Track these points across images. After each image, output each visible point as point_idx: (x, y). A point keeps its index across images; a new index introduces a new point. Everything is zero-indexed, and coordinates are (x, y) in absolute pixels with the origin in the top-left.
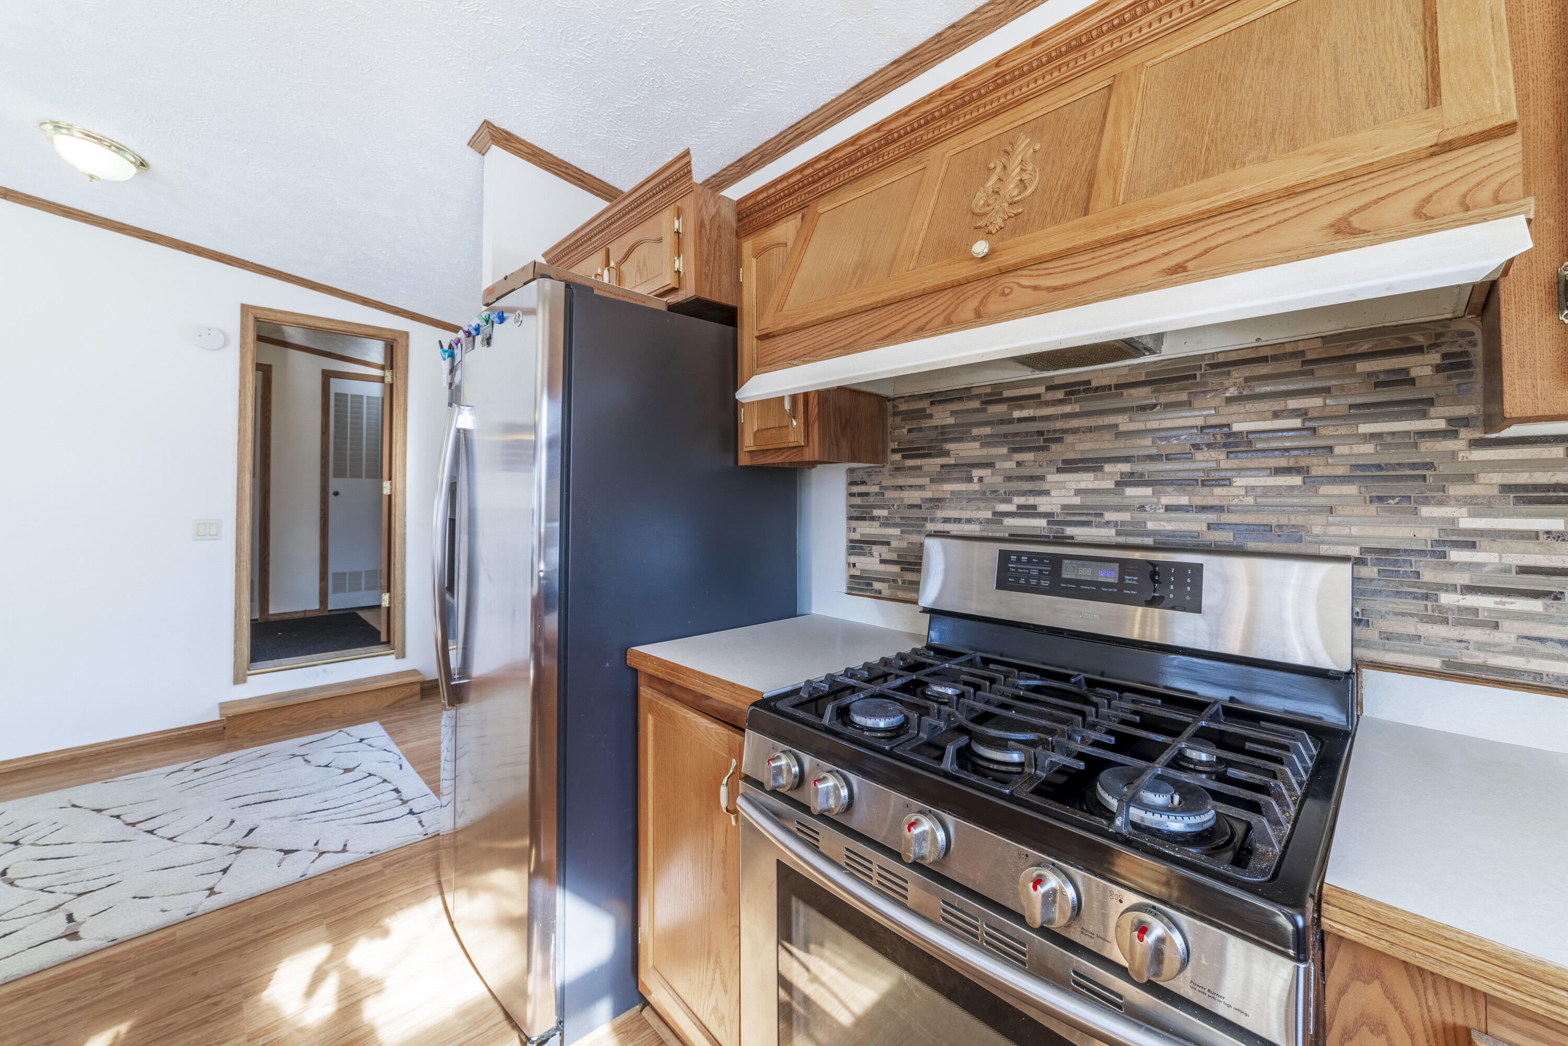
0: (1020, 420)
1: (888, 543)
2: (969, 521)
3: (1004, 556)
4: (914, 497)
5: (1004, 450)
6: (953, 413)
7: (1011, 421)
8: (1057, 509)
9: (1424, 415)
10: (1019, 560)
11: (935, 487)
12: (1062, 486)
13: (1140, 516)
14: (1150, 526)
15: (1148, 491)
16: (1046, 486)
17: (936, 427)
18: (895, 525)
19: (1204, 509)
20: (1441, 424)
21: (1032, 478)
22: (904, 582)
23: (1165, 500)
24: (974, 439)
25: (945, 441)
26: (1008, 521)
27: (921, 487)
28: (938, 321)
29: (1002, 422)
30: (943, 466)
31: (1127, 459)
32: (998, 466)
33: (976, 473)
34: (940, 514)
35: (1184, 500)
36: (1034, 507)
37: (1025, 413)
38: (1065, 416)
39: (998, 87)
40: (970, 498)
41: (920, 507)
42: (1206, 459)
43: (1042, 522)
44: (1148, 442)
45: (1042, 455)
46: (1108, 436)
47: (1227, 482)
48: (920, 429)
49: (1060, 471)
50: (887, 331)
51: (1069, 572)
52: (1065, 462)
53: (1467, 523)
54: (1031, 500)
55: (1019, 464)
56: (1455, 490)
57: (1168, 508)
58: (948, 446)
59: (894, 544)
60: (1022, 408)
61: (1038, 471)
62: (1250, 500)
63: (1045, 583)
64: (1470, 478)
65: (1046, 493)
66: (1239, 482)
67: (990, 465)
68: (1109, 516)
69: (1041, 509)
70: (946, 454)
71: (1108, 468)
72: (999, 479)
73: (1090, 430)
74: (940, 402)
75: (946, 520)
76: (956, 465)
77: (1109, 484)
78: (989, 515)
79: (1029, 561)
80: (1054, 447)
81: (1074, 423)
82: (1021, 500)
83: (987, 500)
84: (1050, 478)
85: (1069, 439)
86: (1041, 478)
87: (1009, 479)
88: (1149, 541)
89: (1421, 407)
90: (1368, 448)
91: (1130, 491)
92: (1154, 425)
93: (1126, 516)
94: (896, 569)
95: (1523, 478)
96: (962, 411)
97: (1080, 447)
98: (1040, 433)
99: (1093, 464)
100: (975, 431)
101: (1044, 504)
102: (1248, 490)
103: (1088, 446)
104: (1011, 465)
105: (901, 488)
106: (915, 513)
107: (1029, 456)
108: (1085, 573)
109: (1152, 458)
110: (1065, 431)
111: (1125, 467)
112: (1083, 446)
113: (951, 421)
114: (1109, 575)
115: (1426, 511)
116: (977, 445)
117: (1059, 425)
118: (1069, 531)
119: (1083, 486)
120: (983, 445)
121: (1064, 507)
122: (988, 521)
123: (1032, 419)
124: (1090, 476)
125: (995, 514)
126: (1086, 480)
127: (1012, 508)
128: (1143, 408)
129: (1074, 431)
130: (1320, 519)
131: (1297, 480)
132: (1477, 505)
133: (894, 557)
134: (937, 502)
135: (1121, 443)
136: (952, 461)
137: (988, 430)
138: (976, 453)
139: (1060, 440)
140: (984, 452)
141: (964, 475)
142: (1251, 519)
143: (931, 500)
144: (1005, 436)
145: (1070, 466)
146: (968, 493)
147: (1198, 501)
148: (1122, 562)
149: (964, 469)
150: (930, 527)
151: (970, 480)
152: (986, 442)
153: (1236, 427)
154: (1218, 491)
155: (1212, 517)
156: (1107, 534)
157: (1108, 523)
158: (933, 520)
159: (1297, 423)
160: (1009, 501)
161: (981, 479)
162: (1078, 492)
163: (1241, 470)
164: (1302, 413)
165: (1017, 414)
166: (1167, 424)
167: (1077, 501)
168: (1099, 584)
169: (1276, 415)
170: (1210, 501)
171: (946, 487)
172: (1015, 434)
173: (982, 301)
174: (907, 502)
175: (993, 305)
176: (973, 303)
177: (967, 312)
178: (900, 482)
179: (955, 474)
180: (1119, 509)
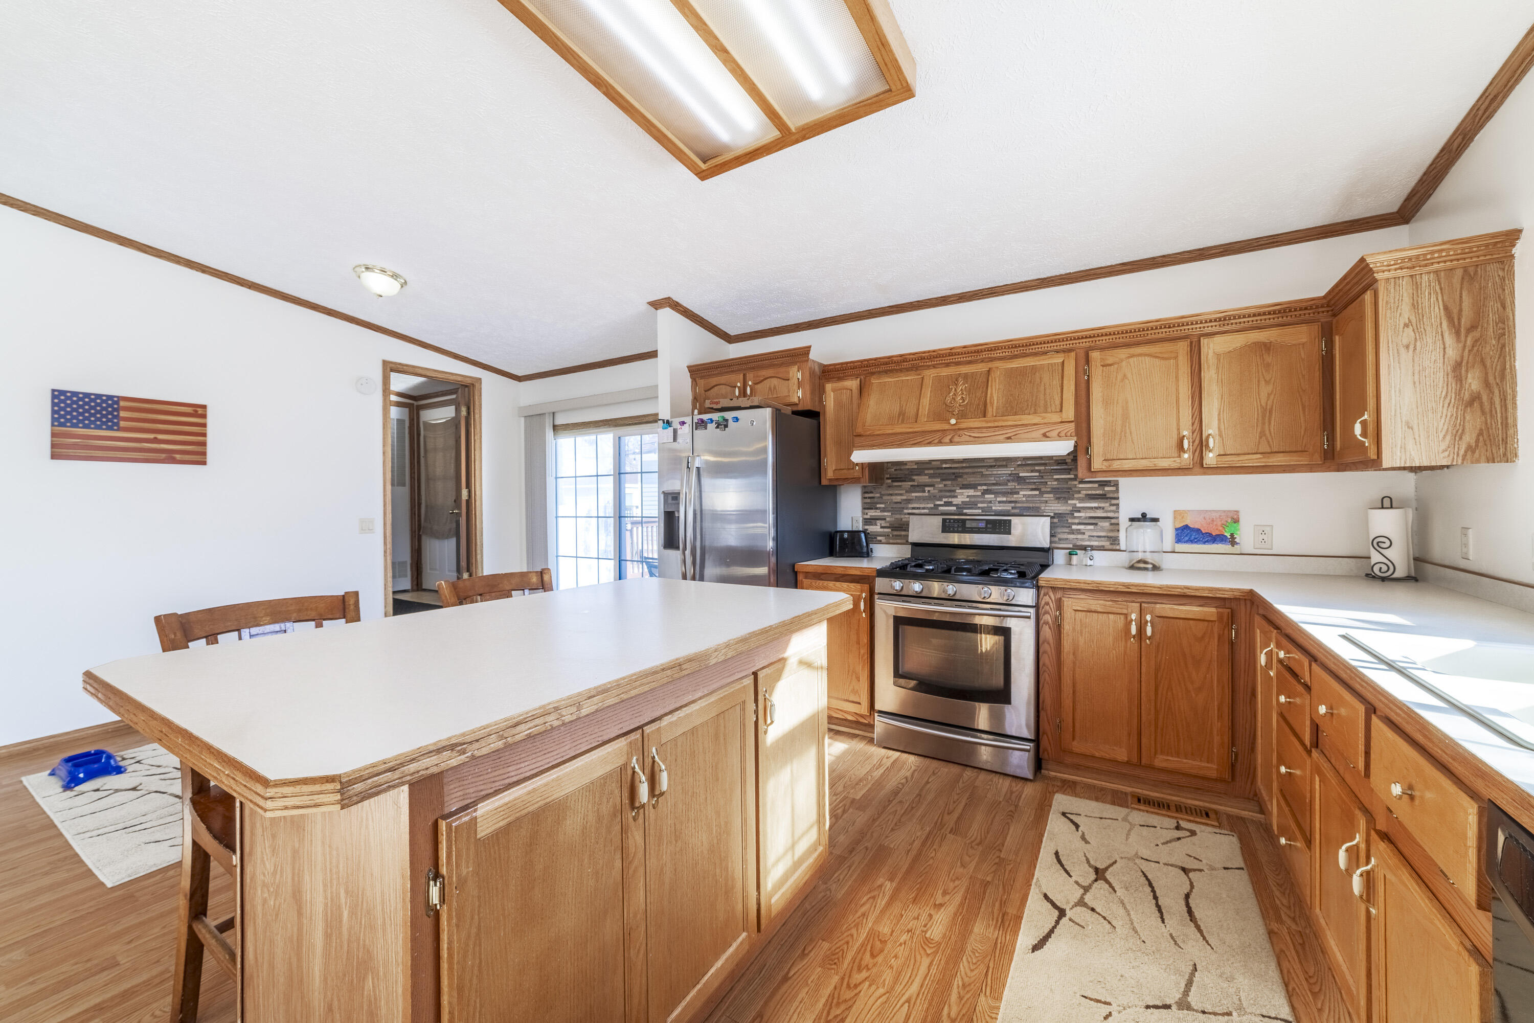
0: (945, 468)
1: (885, 519)
2: (924, 508)
3: (944, 521)
4: (899, 498)
5: (939, 480)
7: (942, 468)
8: (960, 503)
9: (1069, 474)
10: (950, 522)
11: (908, 494)
12: (962, 494)
13: (990, 505)
14: (993, 508)
15: (992, 496)
16: (956, 494)
18: (888, 511)
19: (1011, 502)
21: (949, 492)
23: (998, 499)
24: (926, 475)
25: (913, 475)
26: (941, 508)
27: (901, 495)
28: (936, 441)
29: (938, 468)
30: (911, 486)
31: (985, 485)
32: (936, 486)
33: (927, 489)
34: (910, 506)
35: (1004, 499)
36: (951, 502)
37: (947, 466)
38: (963, 468)
40: (924, 499)
41: (901, 503)
42: (1011, 485)
43: (954, 508)
44: (992, 478)
45: (954, 482)
46: (979, 476)
47: (1018, 493)
48: (901, 470)
49: (961, 488)
50: (916, 442)
51: (968, 525)
52: (963, 485)
53: (1079, 505)
54: (950, 500)
55: (945, 485)
56: (1076, 496)
57: (1000, 502)
58: (915, 477)
59: (888, 519)
60: (946, 464)
61: (953, 488)
62: (1024, 499)
63: (960, 529)
64: (1079, 492)
65: (956, 497)
66: (1021, 493)
67: (933, 486)
68: (979, 505)
69: (954, 503)
70: (913, 480)
71: (979, 487)
72: (936, 491)
73: (972, 473)
75: (913, 508)
76: (918, 486)
77: (979, 493)
78: (932, 506)
79: (954, 522)
80: (959, 479)
81: (967, 470)
83: (931, 499)
84: (957, 491)
85: (965, 476)
86: (954, 491)
87: (940, 491)
88: (993, 513)
90: (1056, 483)
91: (987, 496)
92: (995, 473)
93: (985, 505)
94: (889, 530)
95: (1090, 492)
97: (969, 479)
98: (954, 474)
99: (974, 486)
100: (926, 472)
101: (955, 501)
102: (1024, 495)
103: (972, 479)
104: (942, 486)
105: (891, 495)
106: (899, 506)
107: (949, 482)
108: (974, 525)
109: (994, 484)
110: (963, 473)
111: (985, 488)
114: (982, 525)
115: (1070, 502)
116: (927, 477)
117: (961, 471)
118: (965, 511)
119: (970, 494)
120: (929, 478)
121: (963, 502)
123: (950, 468)
124: (972, 490)
125: (936, 505)
126: (971, 492)
127: (942, 503)
128: (992, 467)
129: (967, 473)
130: (1043, 505)
131: (1037, 493)
132: (1081, 500)
133: (888, 525)
134: (909, 501)
135: (983, 479)
137: (932, 472)
139: (961, 477)
140: (930, 480)
142: (1025, 505)
143: (906, 500)
144: (939, 474)
145: (965, 487)
146: (923, 497)
147: (1009, 499)
148: (987, 520)
149: (921, 487)
150: (906, 511)
151: (924, 491)
152: (931, 476)
153: (1021, 475)
154: (1015, 496)
155: (1013, 505)
156: (979, 511)
157: (979, 508)
158: (907, 508)
159: (1037, 474)
160: (941, 500)
161: (929, 491)
162: (968, 496)
163: (1022, 489)
164: (1039, 471)
165: (944, 466)
166: (1000, 473)
167: (968, 499)
168: (979, 528)
169: (1032, 471)
170: (1013, 499)
171: (913, 494)
172: (944, 474)
173: (952, 437)
174: (894, 501)
175: (956, 439)
176: (949, 437)
177: (947, 439)
178: (891, 492)
179: (917, 489)
180: (982, 502)
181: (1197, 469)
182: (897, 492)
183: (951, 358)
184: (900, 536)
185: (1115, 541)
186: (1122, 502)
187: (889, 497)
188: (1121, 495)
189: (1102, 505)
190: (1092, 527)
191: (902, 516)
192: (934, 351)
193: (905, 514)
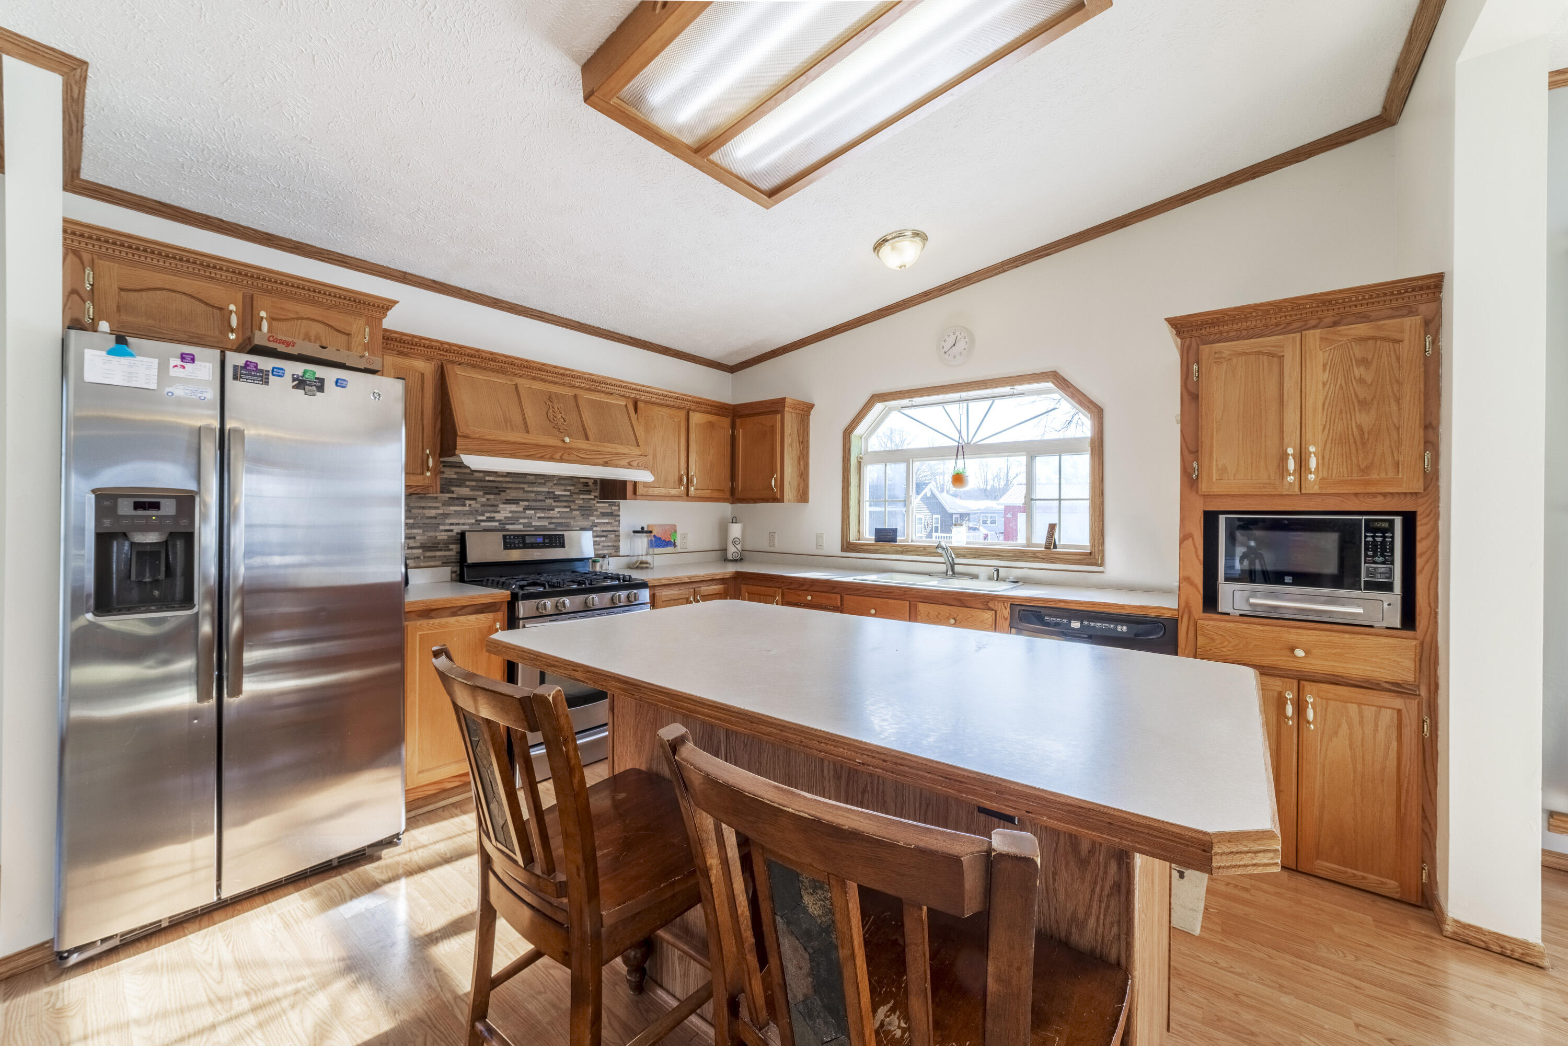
0: (489, 481)
2: (464, 524)
4: (433, 513)
5: (481, 493)
6: (456, 473)
7: (485, 481)
8: (503, 518)
9: (590, 494)
10: (505, 538)
11: (445, 508)
12: (505, 509)
13: (531, 520)
14: (533, 524)
15: (533, 512)
16: (498, 509)
17: (446, 478)
19: (548, 518)
20: (593, 497)
21: (493, 506)
22: (425, 557)
23: (538, 515)
24: (467, 487)
25: (452, 486)
26: (483, 524)
28: (548, 456)
29: (481, 481)
30: (450, 498)
31: (528, 501)
32: (478, 499)
33: (468, 502)
34: (448, 521)
35: (543, 515)
36: (494, 517)
37: (491, 479)
38: (508, 481)
39: (539, 370)
40: (465, 514)
41: (436, 518)
42: (549, 501)
43: (497, 524)
44: (533, 495)
45: (497, 497)
46: (521, 491)
49: (504, 503)
50: (528, 454)
51: (526, 540)
52: (506, 500)
53: (596, 521)
54: (493, 515)
55: (488, 499)
56: (595, 513)
57: (539, 518)
58: (453, 489)
59: (418, 538)
60: (489, 476)
61: (496, 503)
62: (558, 515)
63: (521, 545)
64: (596, 510)
65: (499, 512)
66: (557, 509)
67: (475, 499)
68: (521, 521)
69: (497, 518)
70: (453, 492)
71: (521, 503)
72: (478, 506)
73: (515, 488)
74: (449, 466)
75: (452, 524)
76: (457, 498)
77: (521, 509)
78: (473, 521)
79: (514, 538)
80: (502, 494)
81: (510, 485)
82: (488, 515)
83: (473, 515)
84: (501, 506)
85: (508, 491)
86: (497, 506)
87: (483, 506)
88: (533, 529)
89: (589, 492)
90: (581, 502)
91: (528, 512)
92: (535, 489)
93: (526, 521)
94: (420, 551)
95: (603, 511)
96: (461, 473)
97: (512, 494)
98: (497, 488)
99: (515, 501)
100: (468, 483)
101: (498, 516)
102: (559, 512)
103: (514, 494)
104: (484, 500)
105: (423, 508)
106: (434, 521)
107: (492, 497)
108: (533, 540)
109: (535, 501)
110: (507, 488)
111: (526, 503)
112: (513, 494)
113: (455, 476)
114: (540, 540)
115: (591, 518)
116: (468, 489)
117: (504, 485)
118: (507, 527)
119: (512, 509)
120: (471, 490)
121: (505, 517)
122: (473, 524)
123: (494, 481)
124: (515, 506)
125: (476, 521)
126: (513, 507)
127: (484, 518)
128: (532, 483)
129: (510, 488)
130: (572, 521)
131: (568, 510)
132: (598, 517)
133: (418, 545)
134: (446, 516)
135: (525, 495)
136: (455, 496)
137: (474, 483)
138: (468, 493)
139: (505, 491)
140: (472, 493)
141: (461, 503)
142: (559, 521)
143: (442, 514)
144: (482, 487)
145: (508, 502)
146: (463, 511)
147: (546, 515)
148: (544, 536)
149: (461, 500)
150: (442, 528)
151: (464, 505)
152: (473, 489)
153: (556, 493)
154: (551, 512)
155: (549, 521)
156: (520, 527)
157: (520, 524)
158: (444, 524)
159: (568, 493)
160: (483, 515)
161: (470, 505)
162: (511, 512)
163: (558, 507)
164: (569, 490)
165: (487, 478)
166: (539, 489)
167: (510, 515)
168: (538, 544)
169: (565, 490)
170: (550, 516)
171: (451, 508)
172: (486, 487)
173: (562, 455)
174: (427, 515)
175: (566, 457)
176: (560, 454)
177: (558, 456)
178: (423, 505)
179: (457, 502)
180: (524, 518)
181: (685, 497)
182: (431, 505)
183: (539, 372)
184: (435, 556)
185: (617, 548)
186: (622, 519)
187: (420, 511)
188: (621, 513)
189: (610, 521)
190: (603, 539)
191: (437, 534)
192: (527, 361)
193: (442, 531)
